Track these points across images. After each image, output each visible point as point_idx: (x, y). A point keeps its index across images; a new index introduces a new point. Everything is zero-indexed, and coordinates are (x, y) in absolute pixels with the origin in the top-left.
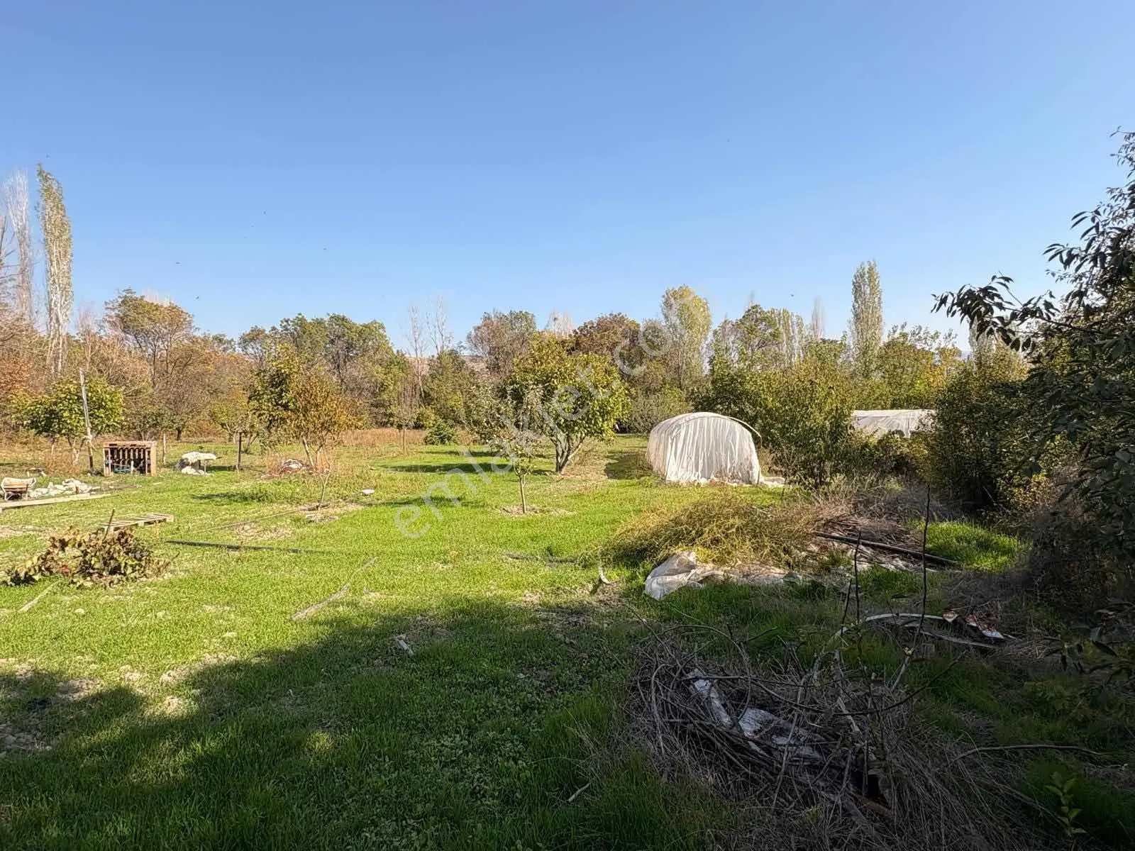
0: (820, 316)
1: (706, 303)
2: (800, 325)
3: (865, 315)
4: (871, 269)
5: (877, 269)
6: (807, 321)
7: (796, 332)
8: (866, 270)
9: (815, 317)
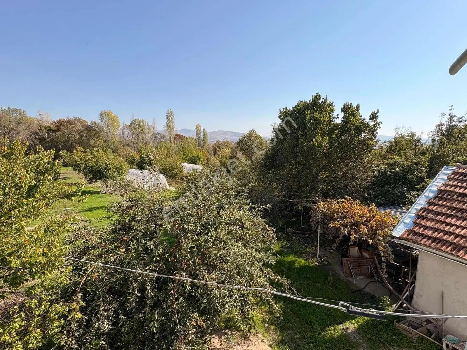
0: (155, 124)
1: (118, 117)
2: (149, 125)
3: (170, 126)
4: (171, 112)
5: (173, 112)
6: (151, 124)
7: (147, 127)
8: (170, 111)
9: (154, 123)
